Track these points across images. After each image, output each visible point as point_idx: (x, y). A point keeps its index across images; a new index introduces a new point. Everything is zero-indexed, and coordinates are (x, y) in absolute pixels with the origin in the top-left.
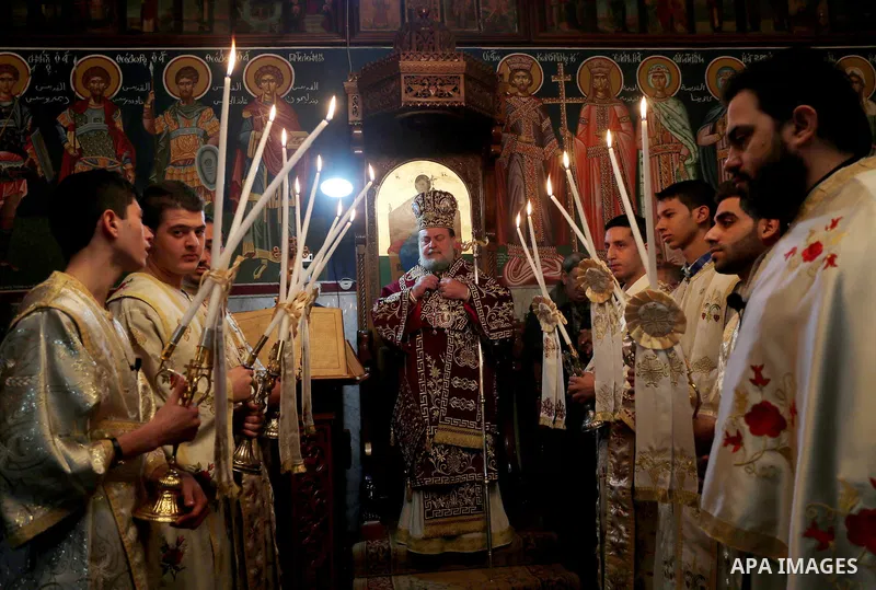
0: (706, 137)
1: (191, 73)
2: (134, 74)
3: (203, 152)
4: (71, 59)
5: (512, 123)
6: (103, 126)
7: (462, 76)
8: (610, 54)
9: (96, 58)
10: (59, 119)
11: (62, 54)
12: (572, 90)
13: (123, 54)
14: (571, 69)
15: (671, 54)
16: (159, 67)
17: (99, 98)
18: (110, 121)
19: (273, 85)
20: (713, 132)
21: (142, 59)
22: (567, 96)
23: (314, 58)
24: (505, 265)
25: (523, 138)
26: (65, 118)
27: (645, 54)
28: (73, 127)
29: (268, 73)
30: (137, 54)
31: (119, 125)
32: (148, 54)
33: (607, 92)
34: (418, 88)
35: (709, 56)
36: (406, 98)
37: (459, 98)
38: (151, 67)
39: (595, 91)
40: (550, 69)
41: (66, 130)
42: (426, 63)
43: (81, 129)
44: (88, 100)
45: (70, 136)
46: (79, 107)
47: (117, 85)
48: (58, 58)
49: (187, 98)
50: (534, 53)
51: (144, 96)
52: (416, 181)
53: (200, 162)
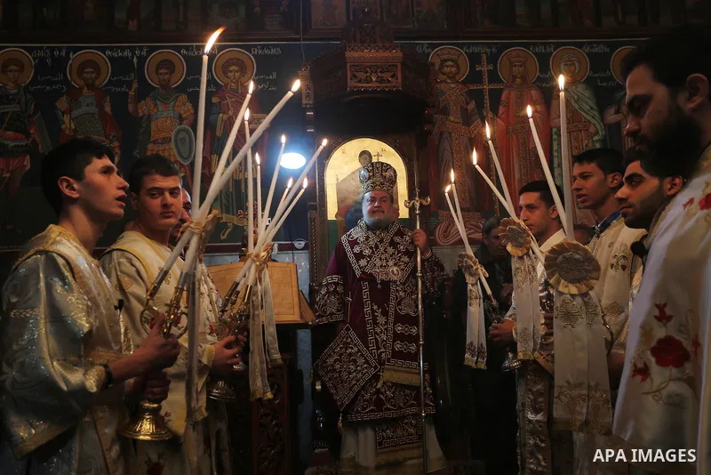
0: (611, 117)
1: (169, 65)
2: (120, 65)
4: (68, 54)
5: (442, 105)
6: (94, 109)
7: (399, 65)
8: (526, 46)
9: (90, 52)
10: (58, 104)
11: (60, 49)
12: (494, 77)
13: (111, 49)
14: (493, 59)
15: (580, 45)
16: (142, 60)
17: (91, 86)
18: (100, 105)
19: (237, 75)
20: (618, 112)
21: (127, 53)
22: (490, 82)
23: (273, 51)
25: (452, 118)
26: (62, 104)
27: (557, 46)
28: (69, 111)
29: (234, 64)
30: (123, 49)
31: (108, 109)
32: (132, 50)
33: (524, 78)
34: (361, 75)
35: (613, 47)
36: (351, 83)
37: (397, 83)
38: (135, 60)
39: (515, 77)
40: (474, 59)
41: (63, 113)
42: (369, 54)
43: (75, 113)
45: (66, 119)
46: (74, 94)
47: (106, 74)
48: (56, 53)
49: (165, 86)
50: (461, 46)
51: (129, 85)
52: (360, 156)
53: (176, 140)
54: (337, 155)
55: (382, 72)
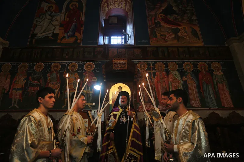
0: (184, 79)
1: (74, 66)
2: (63, 66)
3: (74, 82)
4: (51, 64)
5: (141, 76)
6: (56, 76)
7: (127, 64)
8: (162, 62)
9: (57, 63)
10: (47, 75)
11: (50, 63)
12: (154, 69)
13: (61, 62)
14: (153, 65)
15: (175, 62)
16: (68, 65)
17: (56, 71)
18: (57, 75)
19: (90, 68)
20: (186, 78)
21: (65, 63)
22: (153, 70)
23: (99, 63)
24: (139, 107)
25: (143, 79)
26: (48, 75)
27: (169, 62)
28: (50, 77)
29: (89, 66)
30: (64, 62)
31: (59, 76)
32: (66, 62)
33: (161, 69)
34: (116, 66)
35: (184, 62)
36: (114, 68)
37: (126, 68)
38: (66, 65)
39: (159, 69)
40: (149, 65)
41: (48, 77)
43: (51, 77)
44: (53, 71)
45: (49, 78)
46: (51, 72)
47: (60, 68)
48: (49, 64)
49: (73, 71)
50: (145, 62)
51: (64, 70)
52: (119, 88)
53: (74, 83)
54: (113, 88)
55: (122, 65)
